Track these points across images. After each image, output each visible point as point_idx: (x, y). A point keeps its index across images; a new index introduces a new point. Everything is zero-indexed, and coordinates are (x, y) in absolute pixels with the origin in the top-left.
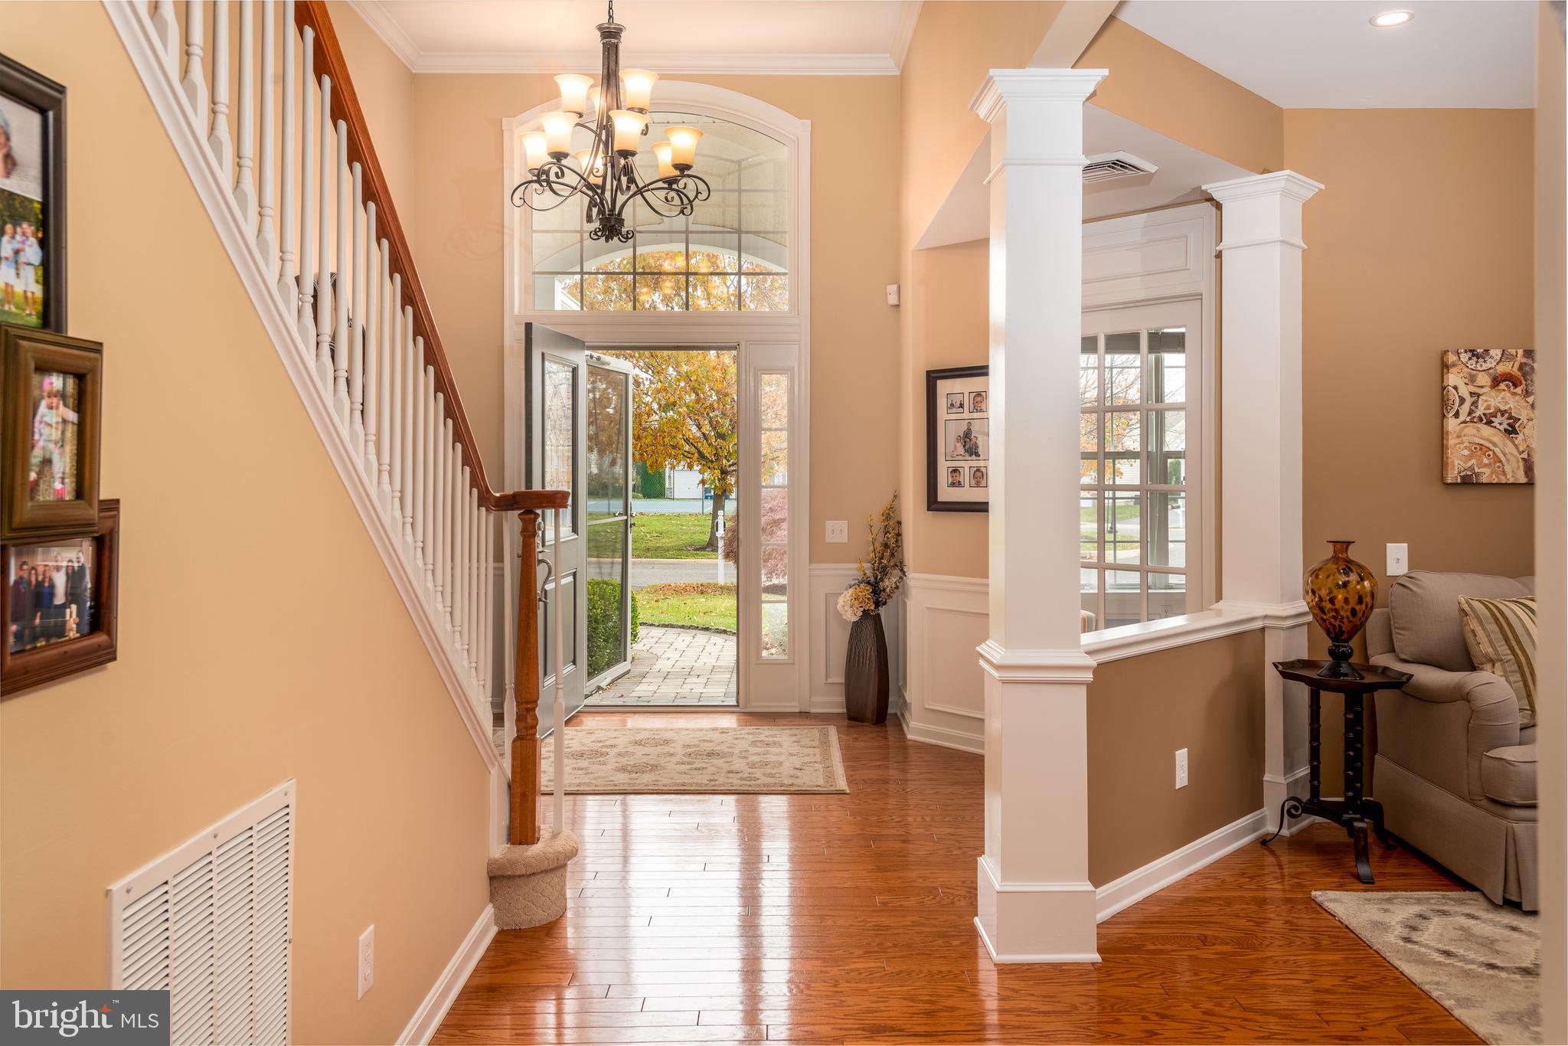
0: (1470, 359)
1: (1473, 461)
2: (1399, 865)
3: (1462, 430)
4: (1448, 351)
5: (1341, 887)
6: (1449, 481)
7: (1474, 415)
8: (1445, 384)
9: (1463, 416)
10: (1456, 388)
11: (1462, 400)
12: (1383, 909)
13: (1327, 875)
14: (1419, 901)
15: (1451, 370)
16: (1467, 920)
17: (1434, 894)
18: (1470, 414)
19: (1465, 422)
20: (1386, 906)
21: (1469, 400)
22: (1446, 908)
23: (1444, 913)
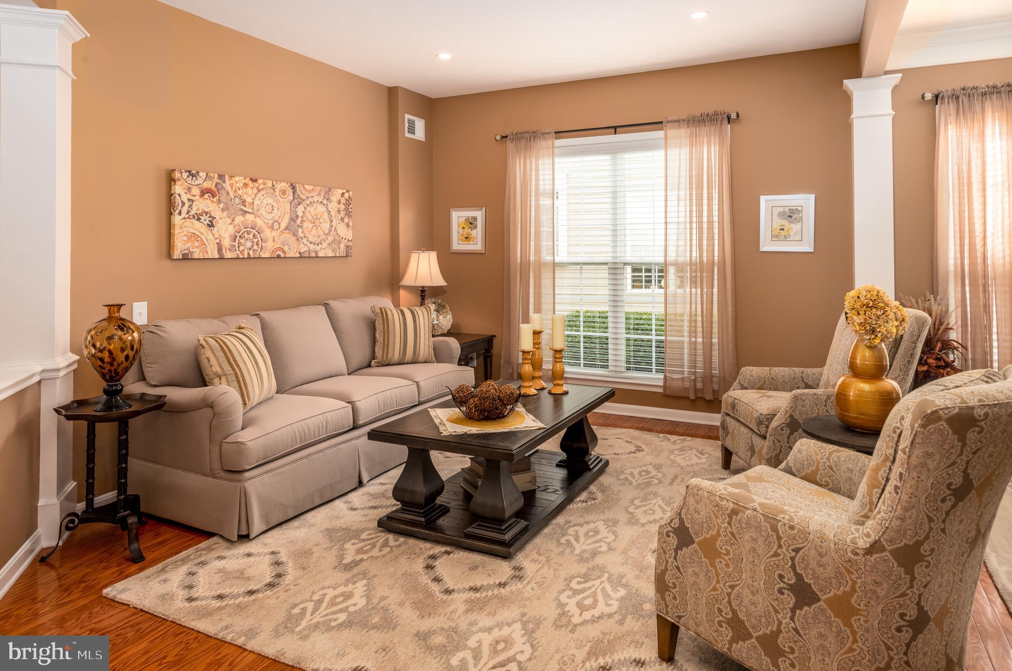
0: (188, 177)
1: (189, 244)
2: (155, 536)
3: (182, 224)
4: (175, 170)
5: (123, 576)
6: (175, 258)
7: (190, 214)
8: (172, 192)
9: (184, 214)
10: (179, 195)
11: (183, 204)
12: (162, 580)
13: (106, 568)
14: (184, 561)
15: (177, 183)
16: (220, 562)
17: (191, 550)
18: (188, 213)
19: (185, 218)
20: (163, 577)
21: (187, 204)
22: (203, 559)
23: (203, 563)
